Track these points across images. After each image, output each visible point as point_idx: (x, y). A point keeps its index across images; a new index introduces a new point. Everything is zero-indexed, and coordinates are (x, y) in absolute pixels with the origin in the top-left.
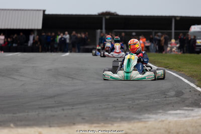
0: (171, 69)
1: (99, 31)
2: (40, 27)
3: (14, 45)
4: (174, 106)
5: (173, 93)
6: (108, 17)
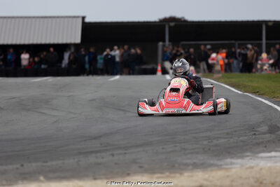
0: (261, 95)
1: (161, 43)
2: (78, 40)
3: (43, 66)
4: (266, 146)
5: (264, 128)
6: (172, 24)
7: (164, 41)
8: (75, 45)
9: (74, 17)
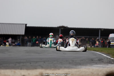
6: (62, 28)
8: (22, 35)
9: (22, 24)
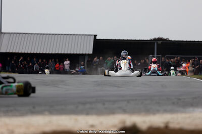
2: (91, 52)
7: (154, 54)
9: (89, 35)
